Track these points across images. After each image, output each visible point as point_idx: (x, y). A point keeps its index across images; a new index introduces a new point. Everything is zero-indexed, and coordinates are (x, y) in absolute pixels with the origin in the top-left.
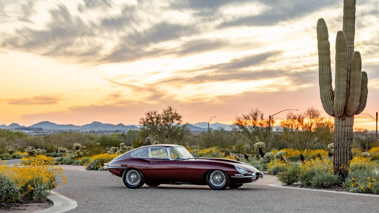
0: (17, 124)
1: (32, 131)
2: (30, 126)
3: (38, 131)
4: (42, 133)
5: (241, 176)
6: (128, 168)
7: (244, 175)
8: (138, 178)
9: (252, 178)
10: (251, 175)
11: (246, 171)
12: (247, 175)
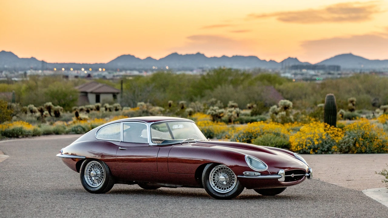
0: (296, 59)
1: (321, 72)
2: (318, 63)
3: (332, 72)
4: (339, 74)
5: (255, 175)
6: (86, 158)
7: (260, 174)
8: (103, 175)
9: (277, 179)
10: (277, 174)
11: (266, 166)
12: (268, 174)
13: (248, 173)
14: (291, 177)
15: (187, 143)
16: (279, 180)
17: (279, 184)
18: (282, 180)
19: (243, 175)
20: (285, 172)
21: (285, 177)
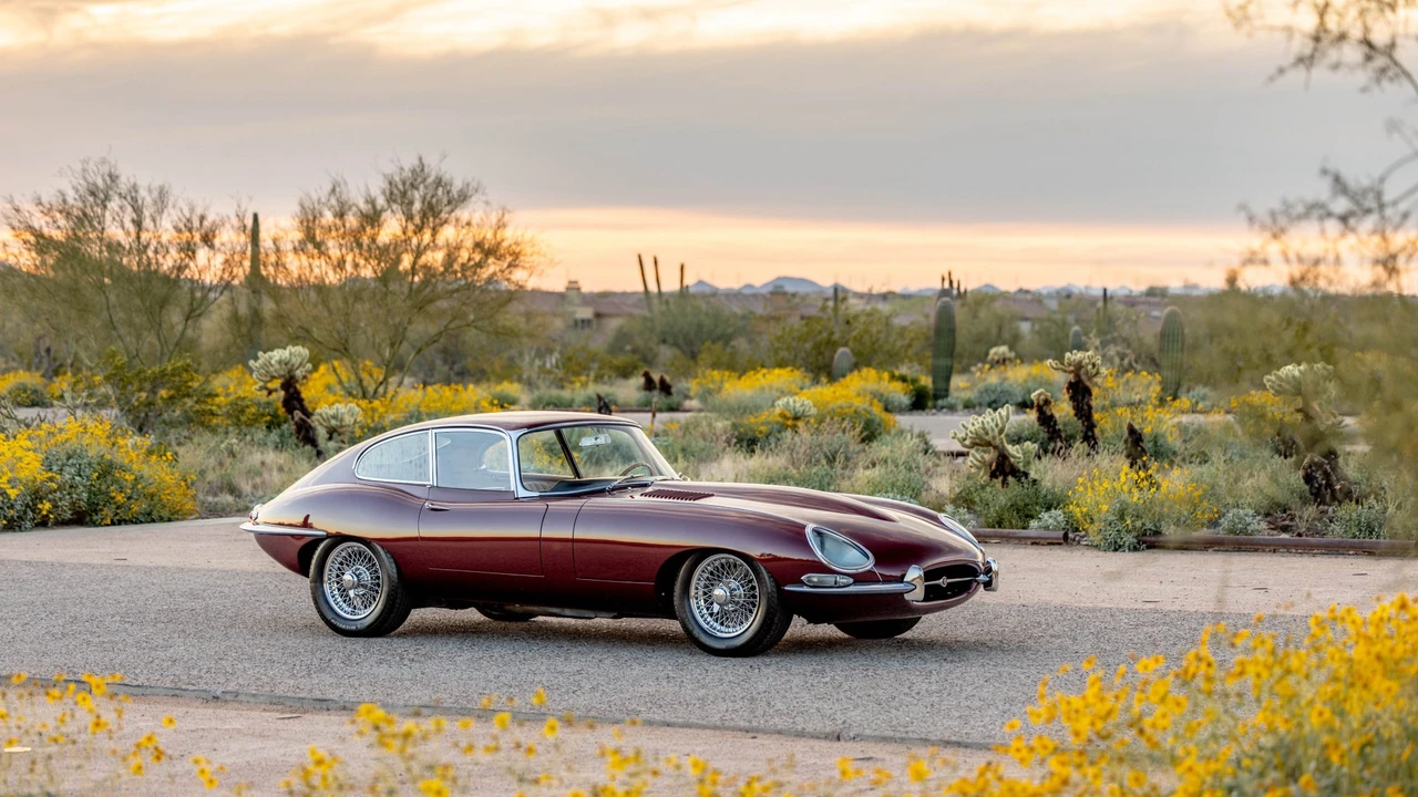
5: (836, 584)
6: (328, 536)
7: (851, 580)
8: (378, 585)
9: (901, 594)
10: (901, 579)
11: (868, 558)
12: (878, 582)
13: (815, 578)
14: (938, 585)
15: (626, 487)
16: (907, 597)
17: (906, 607)
18: (916, 596)
19: (802, 583)
20: (925, 573)
21: (926, 586)
